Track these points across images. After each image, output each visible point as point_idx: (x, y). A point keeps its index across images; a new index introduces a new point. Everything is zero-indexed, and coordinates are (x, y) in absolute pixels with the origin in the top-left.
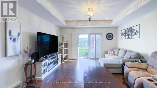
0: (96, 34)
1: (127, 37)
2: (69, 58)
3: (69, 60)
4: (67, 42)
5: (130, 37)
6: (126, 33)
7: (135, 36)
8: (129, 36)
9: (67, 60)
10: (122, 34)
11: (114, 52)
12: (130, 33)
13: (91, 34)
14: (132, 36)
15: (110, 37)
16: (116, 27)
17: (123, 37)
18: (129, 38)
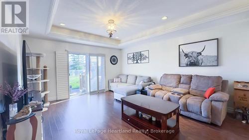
0: (98, 55)
1: (135, 62)
2: (50, 99)
3: (51, 102)
4: (45, 67)
5: (139, 61)
6: (134, 58)
7: (144, 61)
8: (137, 61)
9: (47, 104)
10: (129, 58)
11: (121, 79)
12: (138, 57)
13: (90, 55)
14: (141, 60)
15: (114, 60)
16: (121, 50)
17: (130, 61)
18: (137, 62)
